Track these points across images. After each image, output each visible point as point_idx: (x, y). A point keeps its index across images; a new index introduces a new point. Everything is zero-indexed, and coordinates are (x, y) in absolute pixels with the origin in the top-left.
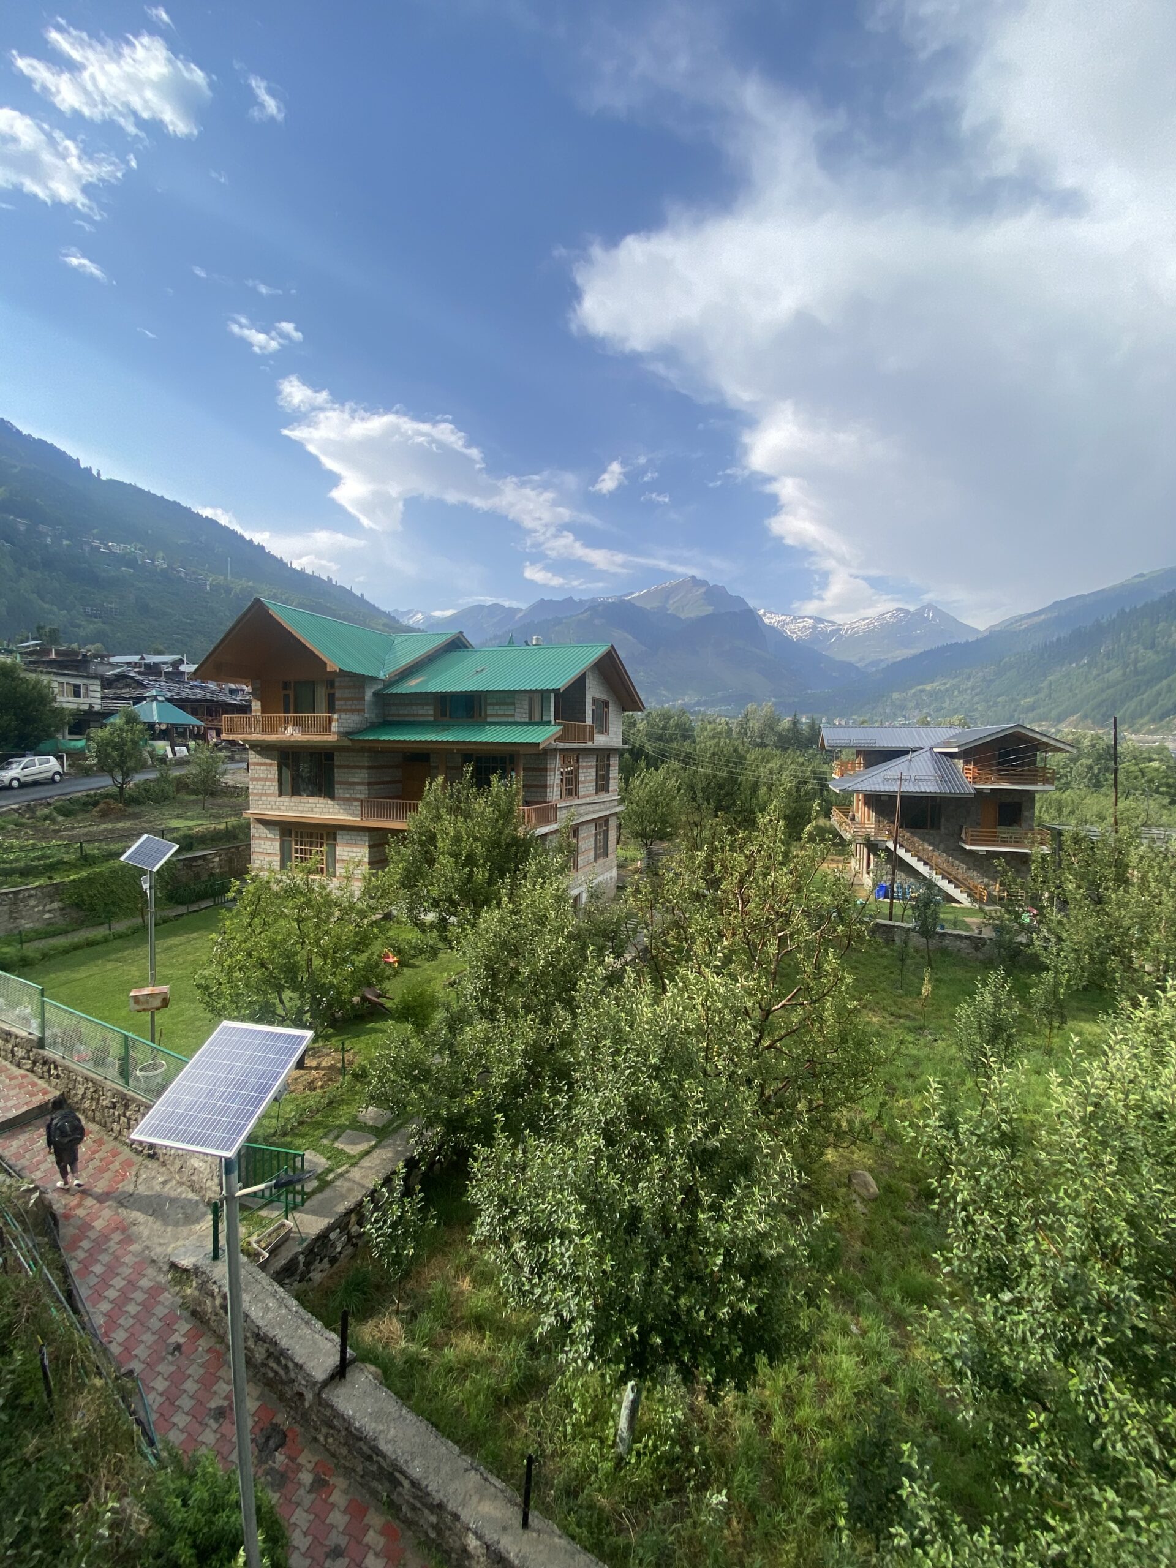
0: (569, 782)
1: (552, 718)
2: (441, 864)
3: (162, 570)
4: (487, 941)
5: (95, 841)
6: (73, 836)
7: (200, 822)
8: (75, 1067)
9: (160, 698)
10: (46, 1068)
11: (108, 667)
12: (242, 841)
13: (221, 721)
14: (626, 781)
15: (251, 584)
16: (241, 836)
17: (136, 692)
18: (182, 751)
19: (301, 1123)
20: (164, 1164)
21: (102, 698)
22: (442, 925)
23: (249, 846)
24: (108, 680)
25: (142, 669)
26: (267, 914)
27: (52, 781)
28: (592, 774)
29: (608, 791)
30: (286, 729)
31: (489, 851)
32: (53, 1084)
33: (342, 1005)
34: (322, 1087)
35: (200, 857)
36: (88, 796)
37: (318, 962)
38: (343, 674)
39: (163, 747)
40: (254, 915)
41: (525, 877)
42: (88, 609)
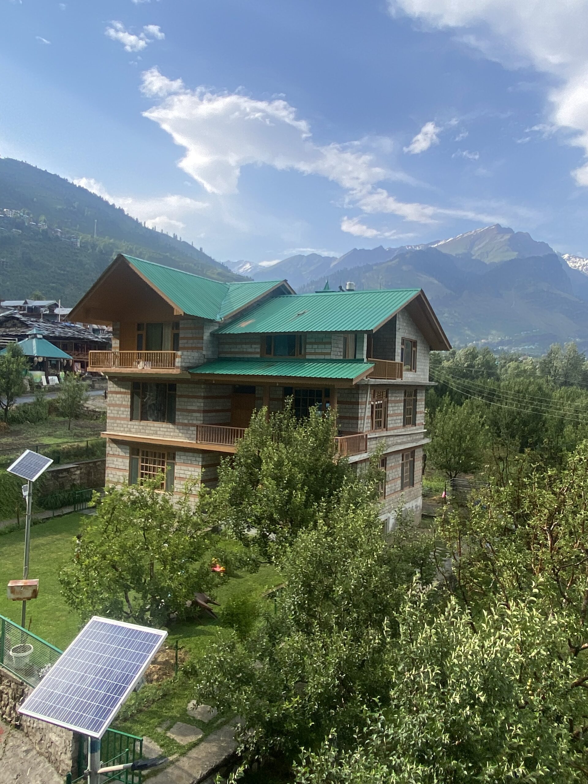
0: (378, 414)
1: (365, 357)
2: (264, 485)
3: (43, 230)
4: (305, 559)
7: (66, 440)
9: (39, 336)
12: (99, 457)
13: (87, 354)
15: (112, 241)
16: (98, 453)
17: (21, 331)
18: (54, 380)
19: (140, 711)
20: (27, 735)
22: (263, 539)
23: (104, 462)
25: (26, 312)
26: (119, 522)
28: (400, 409)
29: (415, 424)
30: (138, 363)
31: (306, 476)
33: (178, 606)
34: (157, 680)
35: (65, 470)
37: (158, 567)
38: (187, 317)
39: (39, 376)
40: (109, 522)
41: (338, 502)
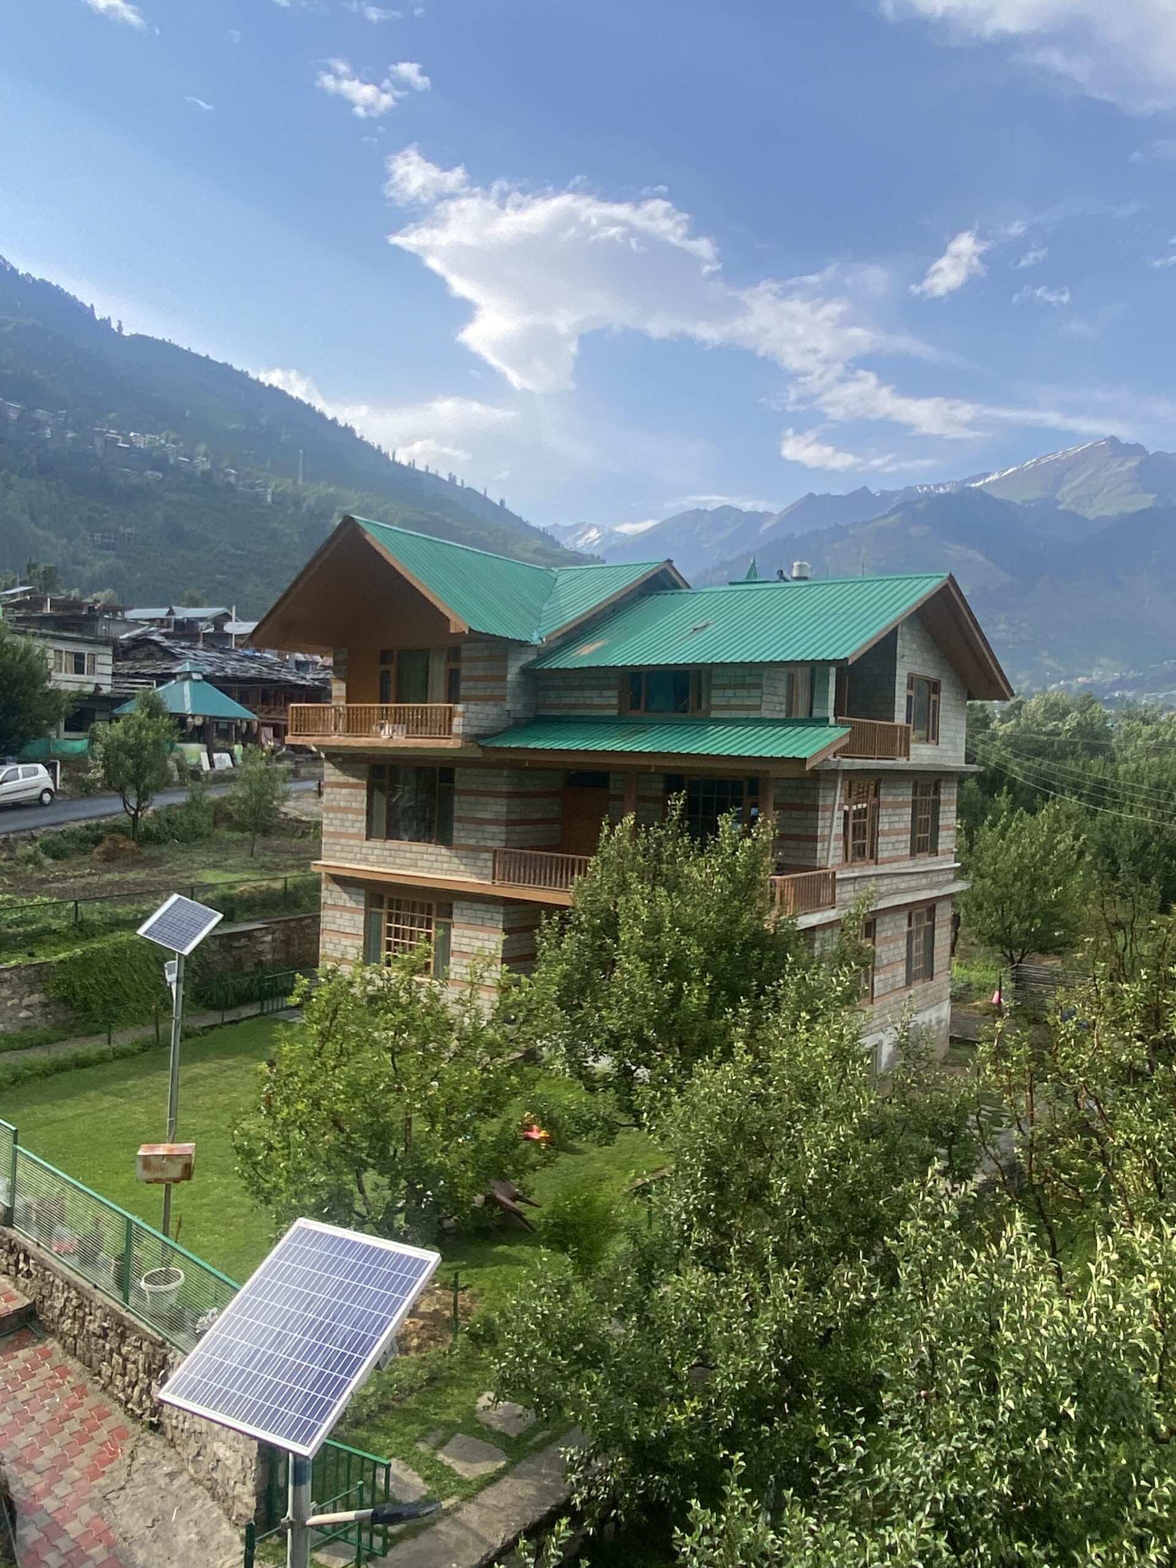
0: (859, 831)
1: (831, 714)
2: (624, 971)
3: (203, 473)
4: (710, 1120)
5: (96, 899)
6: (64, 890)
7: (245, 876)
8: (54, 1262)
9: (195, 676)
10: (12, 1260)
11: (123, 627)
12: (307, 910)
13: (286, 711)
14: (969, 836)
15: (331, 490)
16: (306, 901)
17: (161, 667)
18: (223, 760)
19: (385, 1408)
20: (172, 1444)
21: (114, 675)
22: (624, 1081)
23: (316, 919)
24: (122, 646)
25: (171, 630)
26: (346, 1036)
27: (38, 803)
28: (904, 819)
29: (935, 852)
30: (382, 727)
31: (711, 954)
32: (22, 1285)
33: (459, 1205)
34: (418, 1348)
35: (244, 934)
36: (88, 828)
37: (421, 1126)
38: (475, 637)
39: (195, 753)
40: (326, 1036)
41: (776, 1007)
42: (98, 537)
